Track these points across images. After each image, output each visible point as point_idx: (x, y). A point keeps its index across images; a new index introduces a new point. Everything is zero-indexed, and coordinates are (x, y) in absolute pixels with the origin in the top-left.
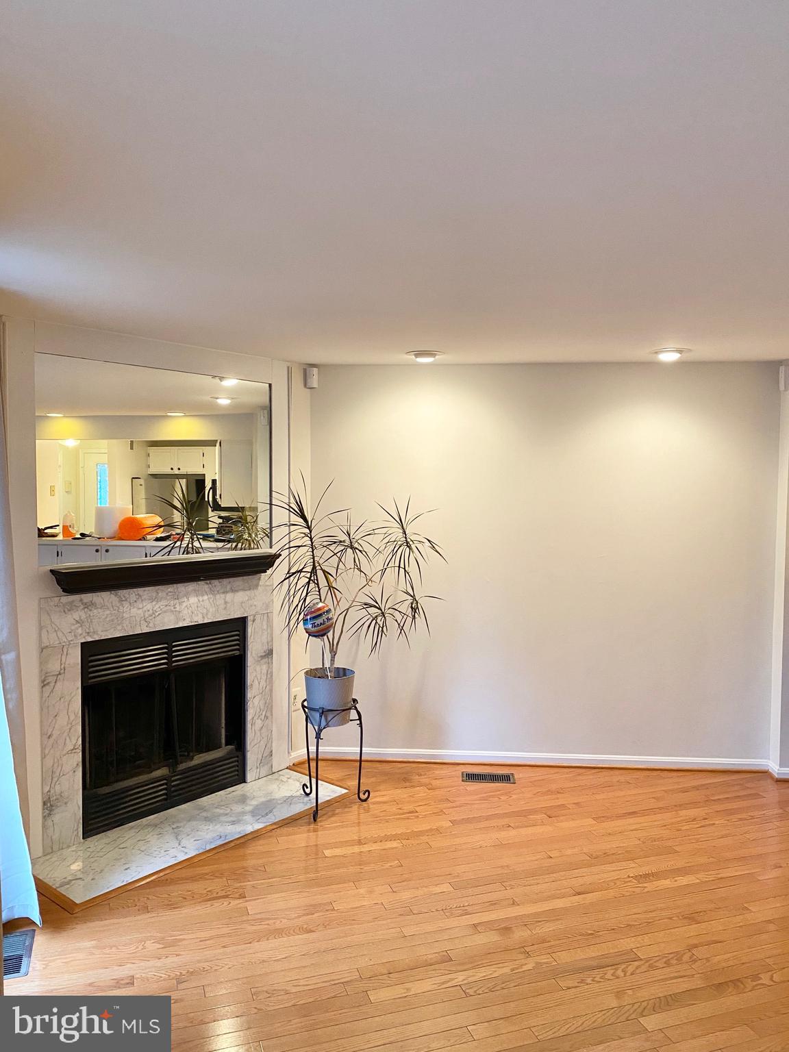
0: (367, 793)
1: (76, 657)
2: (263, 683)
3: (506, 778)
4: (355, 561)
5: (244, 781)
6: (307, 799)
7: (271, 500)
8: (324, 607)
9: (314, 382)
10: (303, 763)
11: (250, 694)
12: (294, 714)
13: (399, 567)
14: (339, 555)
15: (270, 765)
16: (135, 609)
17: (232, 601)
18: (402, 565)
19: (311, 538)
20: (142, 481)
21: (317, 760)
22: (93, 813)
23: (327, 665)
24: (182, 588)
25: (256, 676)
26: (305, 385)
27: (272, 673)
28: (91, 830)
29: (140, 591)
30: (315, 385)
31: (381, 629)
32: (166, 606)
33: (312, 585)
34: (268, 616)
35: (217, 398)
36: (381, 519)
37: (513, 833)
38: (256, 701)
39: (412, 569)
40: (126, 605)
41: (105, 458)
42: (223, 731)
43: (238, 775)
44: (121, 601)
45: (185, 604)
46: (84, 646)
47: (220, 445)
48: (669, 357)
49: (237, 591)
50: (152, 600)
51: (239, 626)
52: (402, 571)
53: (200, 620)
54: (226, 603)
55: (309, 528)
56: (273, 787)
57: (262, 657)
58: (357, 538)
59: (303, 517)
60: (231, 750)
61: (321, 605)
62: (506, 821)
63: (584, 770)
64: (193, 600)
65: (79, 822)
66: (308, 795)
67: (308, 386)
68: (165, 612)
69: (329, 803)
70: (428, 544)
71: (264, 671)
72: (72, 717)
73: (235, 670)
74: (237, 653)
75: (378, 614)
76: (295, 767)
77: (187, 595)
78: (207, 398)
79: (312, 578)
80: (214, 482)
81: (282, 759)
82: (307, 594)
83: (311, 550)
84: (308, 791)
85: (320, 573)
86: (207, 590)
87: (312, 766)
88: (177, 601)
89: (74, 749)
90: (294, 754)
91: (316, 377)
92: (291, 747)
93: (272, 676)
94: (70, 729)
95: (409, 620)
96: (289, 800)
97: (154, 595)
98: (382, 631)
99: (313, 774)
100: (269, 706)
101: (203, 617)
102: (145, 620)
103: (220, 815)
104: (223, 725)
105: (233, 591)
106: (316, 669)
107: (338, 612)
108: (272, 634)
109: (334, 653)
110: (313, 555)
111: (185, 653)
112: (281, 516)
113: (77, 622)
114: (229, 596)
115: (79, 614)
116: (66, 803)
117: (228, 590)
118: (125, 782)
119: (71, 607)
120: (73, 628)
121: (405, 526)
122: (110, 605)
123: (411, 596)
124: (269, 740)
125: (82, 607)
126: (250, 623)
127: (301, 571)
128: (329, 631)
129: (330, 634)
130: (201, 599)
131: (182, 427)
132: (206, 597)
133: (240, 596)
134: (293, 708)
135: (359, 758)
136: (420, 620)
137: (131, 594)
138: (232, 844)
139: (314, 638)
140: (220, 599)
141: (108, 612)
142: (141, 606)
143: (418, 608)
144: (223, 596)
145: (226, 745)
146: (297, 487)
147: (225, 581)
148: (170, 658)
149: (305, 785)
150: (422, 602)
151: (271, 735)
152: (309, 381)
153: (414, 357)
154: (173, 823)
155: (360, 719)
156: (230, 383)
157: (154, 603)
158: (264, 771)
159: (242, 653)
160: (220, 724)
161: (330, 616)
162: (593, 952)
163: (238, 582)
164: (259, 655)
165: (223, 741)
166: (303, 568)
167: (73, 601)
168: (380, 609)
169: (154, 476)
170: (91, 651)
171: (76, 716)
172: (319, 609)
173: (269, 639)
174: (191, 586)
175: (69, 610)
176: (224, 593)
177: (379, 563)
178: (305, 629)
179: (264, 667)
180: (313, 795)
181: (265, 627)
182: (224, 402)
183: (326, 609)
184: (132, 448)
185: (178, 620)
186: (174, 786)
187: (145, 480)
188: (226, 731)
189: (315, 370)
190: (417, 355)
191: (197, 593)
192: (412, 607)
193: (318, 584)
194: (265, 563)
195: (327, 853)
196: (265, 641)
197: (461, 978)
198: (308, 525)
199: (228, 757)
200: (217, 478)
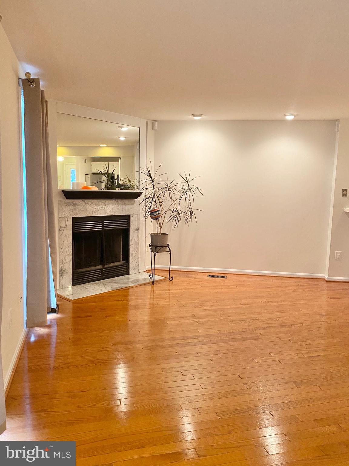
0: (172, 278)
1: (70, 222)
2: (136, 240)
3: (224, 277)
4: (170, 195)
5: (129, 274)
6: (151, 279)
7: (139, 170)
8: (158, 209)
9: (156, 128)
10: (150, 270)
11: (131, 243)
12: (147, 253)
13: (186, 197)
14: (164, 192)
15: (138, 269)
16: (91, 207)
17: (125, 208)
18: (187, 197)
19: (153, 185)
20: (89, 176)
21: (154, 270)
22: (76, 278)
23: (159, 232)
24: (107, 201)
25: (133, 237)
26: (153, 128)
27: (139, 236)
28: (75, 283)
29: (93, 201)
30: (156, 129)
31: (178, 219)
32: (101, 207)
33: (153, 202)
34: (138, 215)
35: (120, 137)
36: (180, 180)
37: (223, 290)
38: (133, 246)
39: (191, 198)
40: (88, 205)
41: (74, 167)
42: (121, 256)
43: (126, 272)
44: (86, 204)
45: (108, 208)
46: (74, 219)
47: (121, 159)
48: (290, 118)
49: (127, 205)
50: (97, 205)
51: (127, 218)
52: (187, 199)
53: (113, 214)
54: (123, 209)
55: (152, 181)
56: (139, 276)
57: (136, 230)
58: (171, 186)
59: (150, 176)
60: (125, 262)
61: (156, 208)
62: (222, 287)
63: (253, 276)
64: (111, 206)
65: (71, 280)
66: (151, 278)
67: (154, 129)
68: (101, 210)
69: (159, 281)
70: (197, 189)
71: (137, 235)
72: (69, 243)
73: (126, 233)
74: (127, 228)
75: (177, 214)
76: (147, 271)
77: (109, 204)
78: (116, 137)
79: (153, 200)
80: (118, 175)
81: (142, 268)
82: (151, 206)
83: (153, 189)
84: (151, 277)
85: (156, 197)
86: (116, 203)
87: (153, 271)
88: (105, 206)
89: (70, 254)
90: (147, 267)
91: (156, 126)
92: (145, 265)
93: (139, 237)
94: (68, 247)
95: (190, 217)
96: (145, 279)
97: (97, 203)
98: (179, 220)
99: (153, 273)
100: (138, 248)
101: (115, 213)
102: (94, 211)
103: (119, 282)
104: (121, 254)
105: (125, 205)
106: (155, 233)
107: (163, 212)
108: (139, 222)
109: (161, 227)
110: (154, 191)
111: (108, 226)
112: (143, 176)
113: (71, 210)
114: (124, 206)
115: (72, 207)
116: (67, 272)
117: (123, 204)
118: (87, 269)
119: (69, 205)
120: (70, 211)
121: (188, 182)
122: (82, 205)
123: (190, 209)
124: (138, 261)
125: (73, 205)
126: (131, 217)
127: (149, 198)
128: (159, 218)
129: (160, 219)
130: (114, 206)
131: (106, 151)
132: (115, 206)
133: (128, 207)
134: (147, 250)
135: (169, 269)
136: (193, 217)
137: (90, 202)
138: (124, 289)
139: (154, 220)
140: (120, 207)
141: (81, 207)
142: (93, 206)
143: (193, 213)
144: (122, 206)
145: (123, 261)
146: (149, 166)
147: (122, 201)
148: (103, 226)
149: (150, 275)
150: (195, 211)
151: (139, 259)
152: (154, 127)
153: (193, 117)
154: (104, 283)
155: (170, 251)
156: (125, 129)
157: (97, 206)
158: (136, 271)
159: (128, 228)
160: (120, 253)
161: (159, 212)
162: (244, 317)
163: (127, 201)
164: (135, 229)
165: (121, 259)
166: (150, 196)
167: (69, 202)
168: (178, 212)
169: (94, 174)
170: (76, 220)
171: (70, 243)
172: (156, 210)
173: (138, 224)
174: (110, 201)
175: (68, 205)
176: (122, 205)
177: (179, 196)
178: (151, 216)
179: (136, 234)
180: (153, 278)
181: (137, 219)
182: (122, 139)
183: (158, 210)
184: (85, 162)
185: (106, 213)
186: (104, 272)
187: (90, 176)
188: (122, 256)
189: (156, 123)
190: (194, 116)
191: (113, 204)
192: (190, 213)
193: (155, 202)
194: (137, 195)
195: (156, 292)
196: (137, 224)
197: (197, 320)
198: (152, 180)
199: (122, 265)
200: (119, 174)
